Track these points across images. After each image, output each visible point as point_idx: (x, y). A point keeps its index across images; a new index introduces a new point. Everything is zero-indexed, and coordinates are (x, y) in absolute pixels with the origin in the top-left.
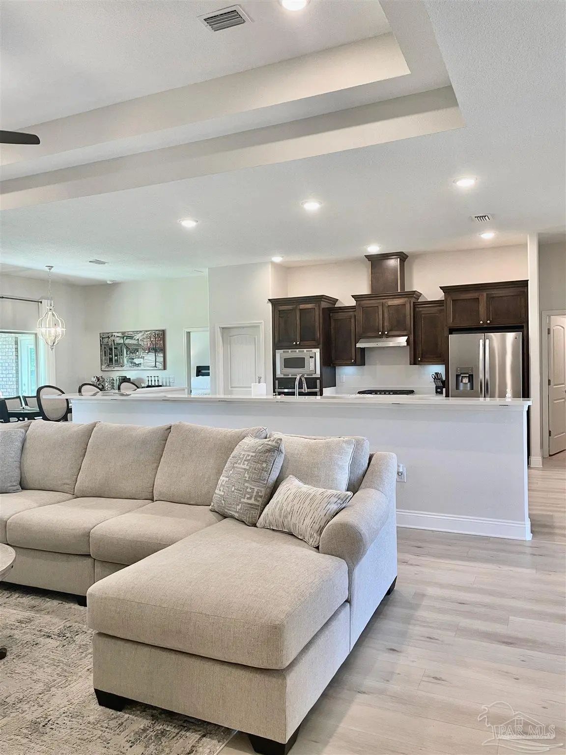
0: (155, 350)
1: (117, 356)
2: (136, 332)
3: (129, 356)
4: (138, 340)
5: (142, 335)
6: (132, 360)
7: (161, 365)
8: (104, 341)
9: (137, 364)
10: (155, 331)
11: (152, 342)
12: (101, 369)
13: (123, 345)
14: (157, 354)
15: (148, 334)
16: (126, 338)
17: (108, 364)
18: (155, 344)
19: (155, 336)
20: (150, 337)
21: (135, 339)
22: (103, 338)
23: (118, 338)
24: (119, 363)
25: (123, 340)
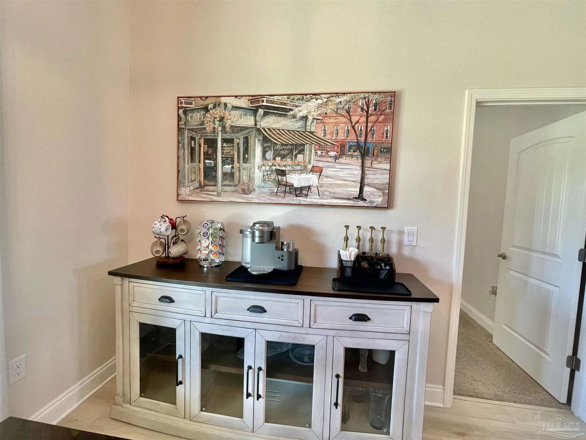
0: (364, 152)
1: (232, 162)
2: (299, 97)
3: (270, 164)
4: (305, 118)
5: (320, 106)
6: (280, 177)
7: (381, 194)
8: (191, 118)
9: (296, 189)
10: (367, 95)
11: (353, 127)
12: (178, 195)
13: (254, 133)
14: (368, 163)
15: (340, 102)
16: (265, 114)
17: (200, 185)
18: (364, 132)
19: (365, 108)
20: (348, 112)
21: (294, 117)
22: (185, 112)
23: (237, 112)
24: (236, 181)
25: (253, 118)
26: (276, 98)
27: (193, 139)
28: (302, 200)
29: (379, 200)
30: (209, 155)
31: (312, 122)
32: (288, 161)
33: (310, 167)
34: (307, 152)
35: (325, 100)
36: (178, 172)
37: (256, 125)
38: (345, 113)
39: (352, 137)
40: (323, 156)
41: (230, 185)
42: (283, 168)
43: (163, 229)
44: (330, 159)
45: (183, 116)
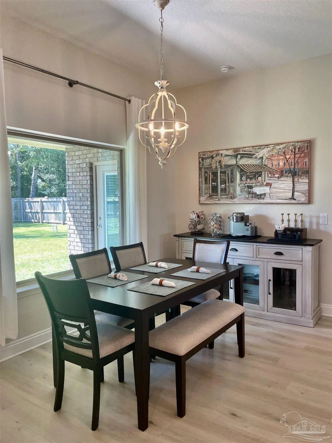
0: (294, 174)
1: (225, 183)
2: (258, 147)
3: (244, 183)
4: (262, 158)
5: (270, 151)
6: (249, 189)
7: (304, 196)
8: (205, 162)
9: (258, 195)
10: (294, 143)
11: (287, 161)
12: (199, 201)
13: (236, 168)
14: (296, 180)
15: (280, 148)
16: (241, 157)
17: (210, 195)
18: (293, 163)
19: (293, 150)
20: (284, 153)
21: (256, 158)
22: (203, 160)
23: (227, 158)
24: (227, 193)
25: (235, 160)
26: (246, 149)
27: (206, 172)
28: (261, 201)
29: (303, 199)
30: (214, 180)
31: (265, 160)
32: (254, 181)
33: (265, 183)
34: (263, 176)
35: (272, 148)
36: (199, 189)
37: (237, 163)
38: (283, 154)
39: (287, 167)
40: (271, 177)
41: (225, 195)
42: (251, 185)
43: (194, 217)
44: (275, 179)
45: (201, 162)
